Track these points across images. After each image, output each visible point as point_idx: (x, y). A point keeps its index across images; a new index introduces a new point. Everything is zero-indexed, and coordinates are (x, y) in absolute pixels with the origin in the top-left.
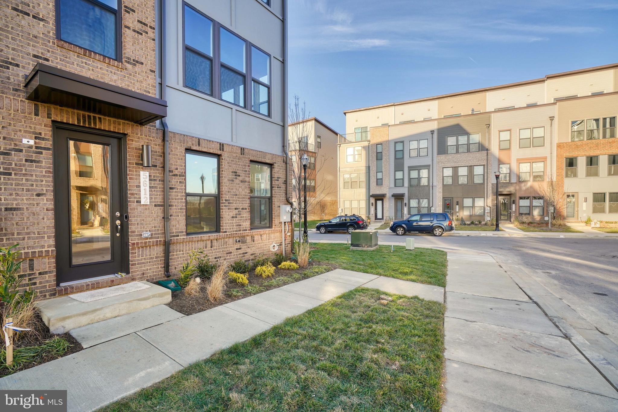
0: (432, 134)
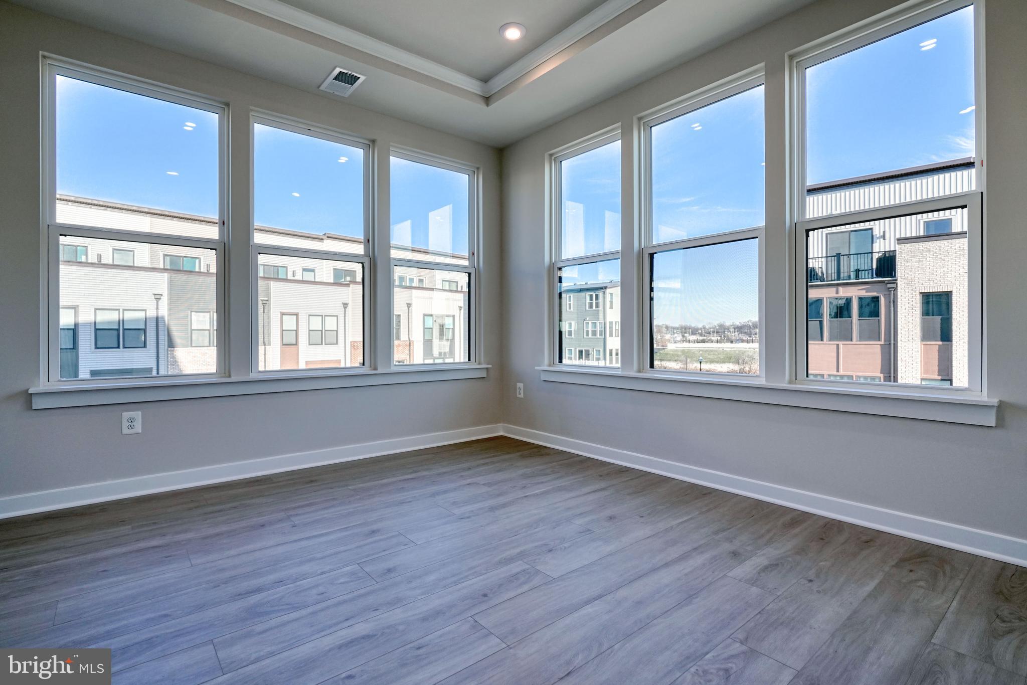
0: (158, 299)
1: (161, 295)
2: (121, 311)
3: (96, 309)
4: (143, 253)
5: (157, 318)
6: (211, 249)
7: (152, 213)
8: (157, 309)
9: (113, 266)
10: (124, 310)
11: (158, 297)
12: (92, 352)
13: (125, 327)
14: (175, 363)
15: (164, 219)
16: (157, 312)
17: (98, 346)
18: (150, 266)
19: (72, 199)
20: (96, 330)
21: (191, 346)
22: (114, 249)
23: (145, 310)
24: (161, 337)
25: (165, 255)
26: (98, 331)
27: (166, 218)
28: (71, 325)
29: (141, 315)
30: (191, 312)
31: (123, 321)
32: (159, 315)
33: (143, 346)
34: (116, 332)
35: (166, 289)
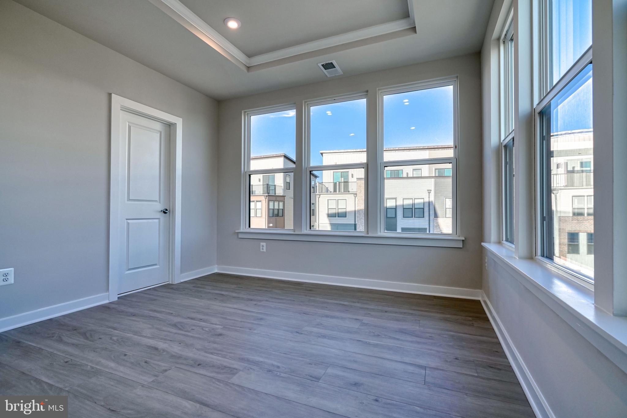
1: (431, 190)
2: (413, 199)
3: (403, 199)
4: (425, 170)
5: (429, 202)
6: (450, 163)
7: (429, 149)
8: (429, 197)
9: (413, 178)
10: (415, 199)
11: (429, 191)
12: (402, 219)
13: (415, 207)
14: (438, 226)
15: (435, 150)
16: (429, 199)
17: (404, 217)
18: (428, 176)
19: (397, 149)
20: (404, 209)
21: (446, 217)
22: (413, 169)
23: (424, 199)
24: (431, 213)
25: (436, 169)
26: (405, 210)
27: (436, 149)
28: (394, 206)
29: (422, 201)
30: (446, 198)
31: (414, 204)
32: (430, 201)
33: (423, 217)
34: (411, 209)
35: (433, 187)
